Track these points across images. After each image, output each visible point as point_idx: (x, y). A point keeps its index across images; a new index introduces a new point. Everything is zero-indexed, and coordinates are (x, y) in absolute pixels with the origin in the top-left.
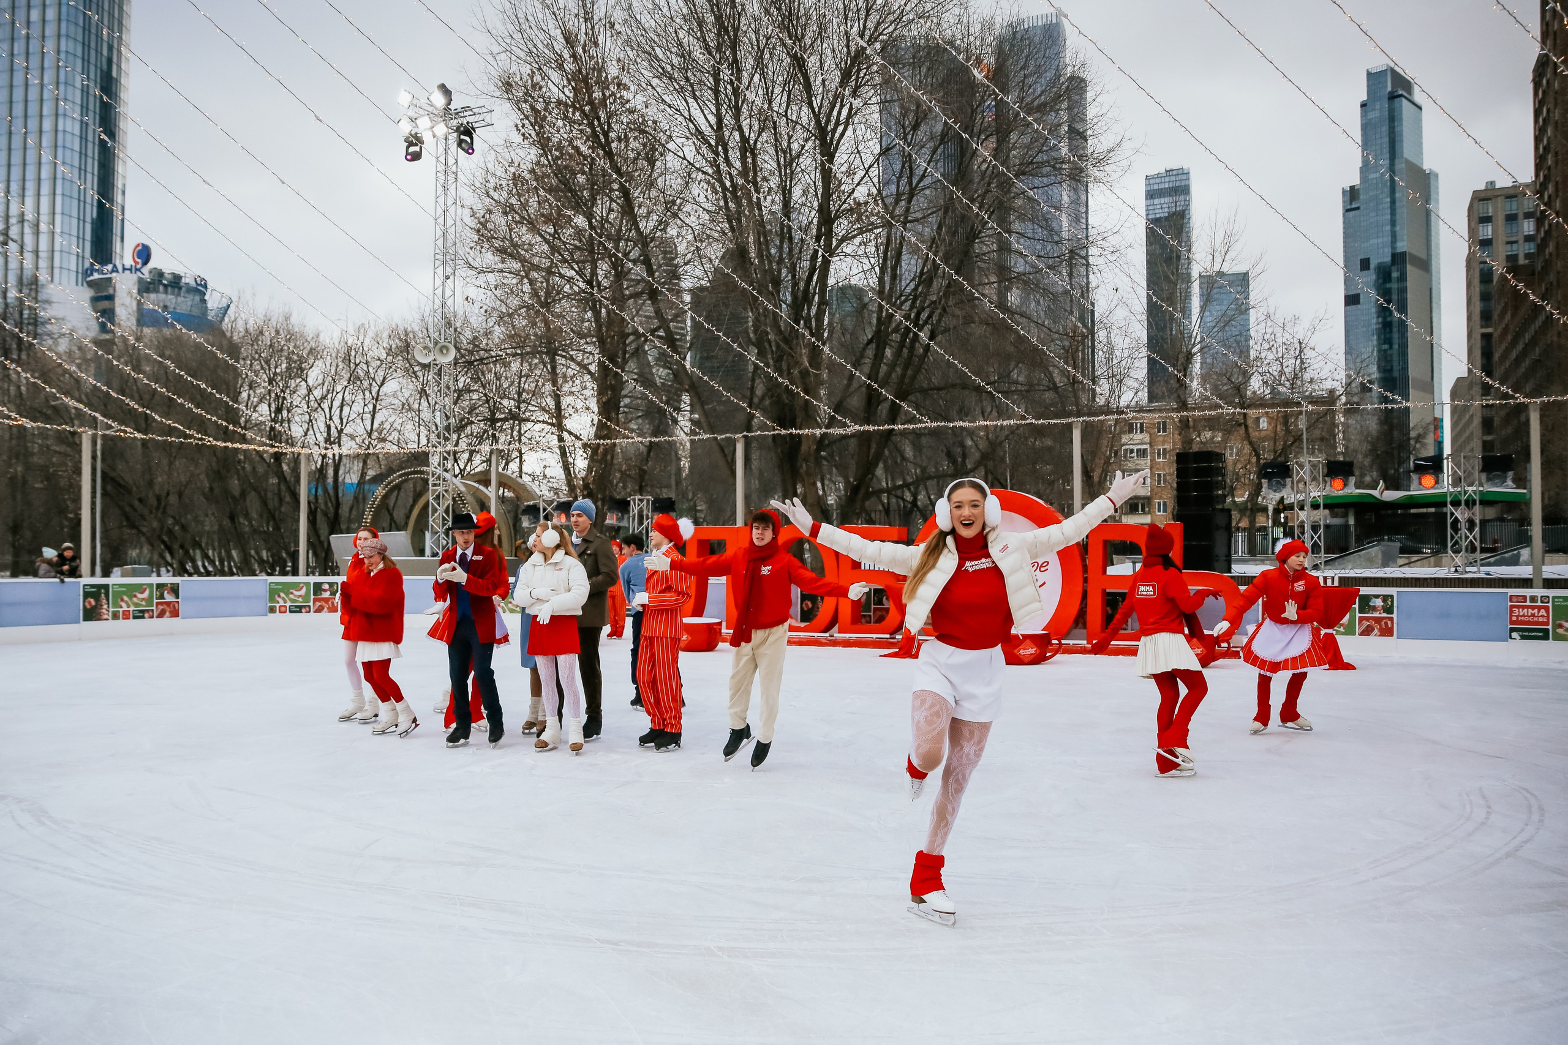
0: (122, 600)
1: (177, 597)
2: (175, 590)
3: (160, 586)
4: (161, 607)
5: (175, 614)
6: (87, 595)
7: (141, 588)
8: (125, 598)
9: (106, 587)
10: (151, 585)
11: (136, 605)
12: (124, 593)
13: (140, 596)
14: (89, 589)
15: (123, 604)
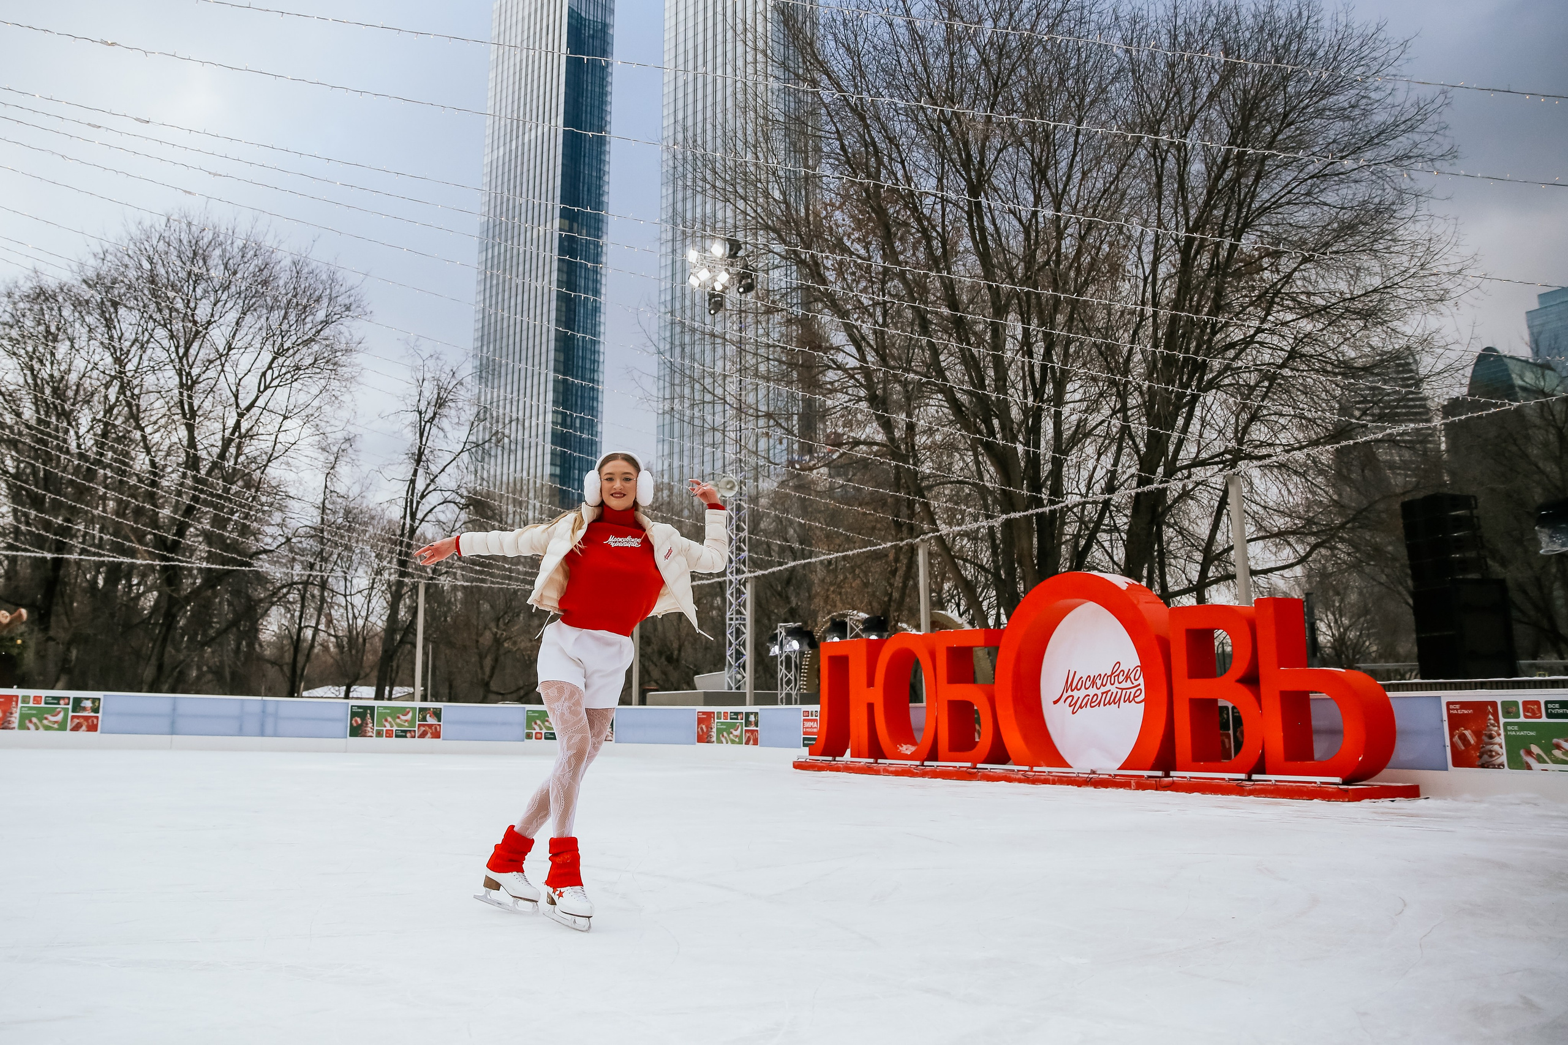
0: (386, 720)
1: (439, 720)
2: (437, 714)
3: (421, 710)
4: (423, 729)
5: (437, 735)
6: (354, 715)
7: (405, 711)
8: (389, 719)
9: (372, 708)
10: (414, 709)
11: (399, 725)
12: (389, 715)
13: (403, 718)
14: (355, 710)
15: (387, 724)
